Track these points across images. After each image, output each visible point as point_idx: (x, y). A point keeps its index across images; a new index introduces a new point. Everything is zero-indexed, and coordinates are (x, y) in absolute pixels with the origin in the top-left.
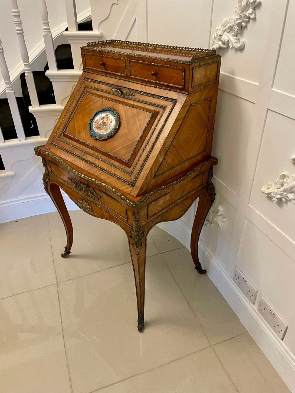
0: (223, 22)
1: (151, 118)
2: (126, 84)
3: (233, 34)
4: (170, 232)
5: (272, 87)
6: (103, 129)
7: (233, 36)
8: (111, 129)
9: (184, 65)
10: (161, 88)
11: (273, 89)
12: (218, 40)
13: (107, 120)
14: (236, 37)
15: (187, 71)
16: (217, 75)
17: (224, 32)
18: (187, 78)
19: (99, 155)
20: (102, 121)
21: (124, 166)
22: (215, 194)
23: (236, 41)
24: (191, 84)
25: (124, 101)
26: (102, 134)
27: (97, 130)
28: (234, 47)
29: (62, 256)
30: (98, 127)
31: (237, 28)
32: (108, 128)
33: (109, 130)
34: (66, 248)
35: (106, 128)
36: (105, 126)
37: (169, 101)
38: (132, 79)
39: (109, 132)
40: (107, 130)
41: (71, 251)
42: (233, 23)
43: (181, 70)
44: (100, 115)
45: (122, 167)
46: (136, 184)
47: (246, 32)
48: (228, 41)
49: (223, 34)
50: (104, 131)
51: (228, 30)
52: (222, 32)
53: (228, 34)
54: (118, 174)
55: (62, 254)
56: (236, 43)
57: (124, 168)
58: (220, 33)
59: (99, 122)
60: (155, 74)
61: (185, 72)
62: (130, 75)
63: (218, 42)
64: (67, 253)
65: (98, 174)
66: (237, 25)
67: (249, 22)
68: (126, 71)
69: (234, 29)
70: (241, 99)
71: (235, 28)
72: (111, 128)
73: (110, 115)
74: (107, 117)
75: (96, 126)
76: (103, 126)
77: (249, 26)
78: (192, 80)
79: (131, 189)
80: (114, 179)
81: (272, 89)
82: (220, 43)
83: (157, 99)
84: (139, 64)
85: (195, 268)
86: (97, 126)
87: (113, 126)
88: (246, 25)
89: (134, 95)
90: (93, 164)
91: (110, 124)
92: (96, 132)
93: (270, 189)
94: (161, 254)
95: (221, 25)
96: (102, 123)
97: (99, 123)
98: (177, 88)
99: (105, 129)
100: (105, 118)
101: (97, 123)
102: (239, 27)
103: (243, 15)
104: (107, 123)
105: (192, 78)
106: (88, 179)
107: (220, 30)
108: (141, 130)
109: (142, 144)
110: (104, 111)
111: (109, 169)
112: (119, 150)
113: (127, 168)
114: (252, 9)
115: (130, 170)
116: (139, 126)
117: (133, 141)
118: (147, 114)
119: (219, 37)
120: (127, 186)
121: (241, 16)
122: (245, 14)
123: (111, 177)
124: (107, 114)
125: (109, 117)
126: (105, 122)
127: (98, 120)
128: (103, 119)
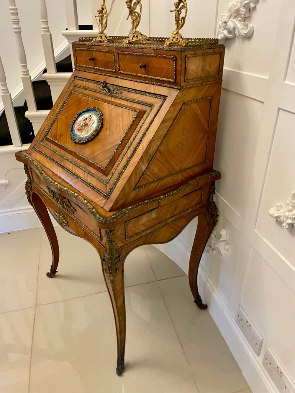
0: (228, 6)
1: (136, 118)
2: (115, 80)
3: (240, 18)
4: (171, 257)
5: (285, 80)
6: (84, 131)
7: (240, 21)
9: (175, 53)
10: (151, 84)
11: (286, 82)
12: (222, 29)
13: (90, 121)
14: (242, 23)
15: (179, 59)
16: (219, 68)
17: (230, 18)
18: (179, 68)
19: (77, 160)
20: (84, 121)
21: (101, 174)
22: (218, 215)
23: (242, 27)
24: (184, 76)
25: (111, 100)
26: (82, 136)
27: (78, 132)
28: (240, 34)
29: (49, 275)
30: (79, 128)
31: (244, 10)
32: (90, 129)
34: (52, 266)
35: (87, 130)
36: (86, 128)
37: (158, 98)
38: (121, 75)
39: (90, 134)
41: (57, 270)
42: (240, 5)
43: (171, 59)
44: (84, 116)
45: (99, 176)
46: (111, 196)
47: (255, 16)
48: (234, 28)
49: (229, 20)
50: (84, 133)
51: (234, 15)
52: (228, 19)
53: (234, 20)
54: (93, 184)
55: (48, 273)
56: (243, 30)
57: (101, 176)
58: (225, 19)
59: (81, 123)
60: (144, 66)
61: (176, 61)
62: (119, 70)
63: (223, 31)
64: (53, 273)
66: (244, 6)
68: (115, 66)
69: (240, 12)
70: (249, 99)
71: (242, 10)
72: (92, 130)
73: (93, 115)
74: (90, 118)
77: (258, 7)
78: (185, 72)
79: (105, 201)
80: (88, 188)
81: (284, 82)
82: (225, 32)
83: (145, 96)
84: (128, 56)
85: (194, 301)
87: (94, 127)
88: (255, 6)
89: (122, 93)
90: (69, 171)
91: (92, 126)
92: (77, 134)
93: (280, 211)
94: (157, 282)
95: (227, 11)
96: (83, 125)
97: (81, 124)
98: (168, 82)
99: (86, 131)
100: (88, 118)
101: (79, 124)
102: (246, 9)
104: (88, 125)
105: (185, 69)
106: (61, 188)
107: (225, 16)
108: (123, 132)
109: (124, 149)
110: (87, 111)
111: (85, 177)
112: (97, 155)
113: (104, 176)
115: (107, 178)
116: (122, 127)
117: (114, 145)
118: (132, 114)
119: (224, 25)
120: (102, 198)
123: (86, 187)
124: (90, 114)
125: (92, 118)
126: (87, 123)
127: (81, 121)
128: (86, 120)
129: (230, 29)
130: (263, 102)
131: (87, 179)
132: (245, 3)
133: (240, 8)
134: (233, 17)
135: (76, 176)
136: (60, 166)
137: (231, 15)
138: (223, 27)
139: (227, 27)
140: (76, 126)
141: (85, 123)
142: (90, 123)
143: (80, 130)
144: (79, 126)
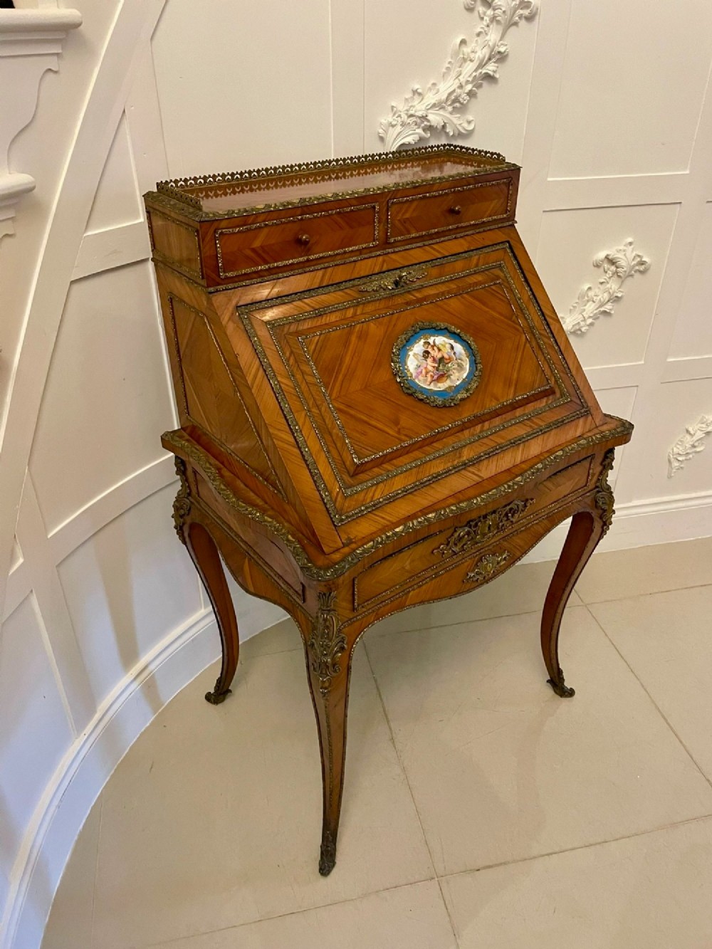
5: (547, 176)
6: (451, 372)
8: (466, 359)
9: (511, 173)
10: (465, 236)
12: (415, 127)
13: (439, 350)
17: (429, 109)
19: (483, 426)
20: (429, 360)
21: (544, 400)
23: (461, 121)
25: (415, 298)
26: (458, 383)
27: (439, 385)
28: (457, 133)
30: (436, 377)
32: (459, 361)
33: (464, 364)
35: (456, 366)
36: (449, 365)
37: (495, 250)
38: (396, 244)
39: (469, 367)
40: (461, 367)
43: (505, 183)
44: (411, 353)
46: (589, 405)
48: (444, 127)
49: (428, 113)
50: (457, 374)
52: (424, 111)
53: (441, 112)
54: (553, 419)
56: (462, 125)
57: (546, 402)
58: (421, 112)
59: (426, 368)
61: (512, 184)
62: (391, 237)
63: (415, 130)
65: (520, 455)
66: (467, 93)
67: (482, 85)
68: (378, 233)
71: (464, 98)
72: (463, 358)
73: (432, 338)
74: (433, 347)
75: (429, 379)
76: (445, 366)
77: (480, 92)
79: (590, 418)
80: (553, 431)
82: (420, 131)
83: (473, 258)
84: (415, 204)
86: (432, 377)
87: (463, 352)
89: (428, 274)
91: (455, 353)
96: (436, 365)
97: (430, 368)
98: (498, 221)
99: (454, 369)
100: (430, 350)
101: (424, 372)
103: (477, 75)
104: (446, 356)
107: (415, 106)
108: (513, 322)
111: (531, 426)
112: (517, 381)
113: (551, 397)
114: (495, 62)
115: (558, 395)
116: (502, 318)
117: (522, 347)
118: (493, 290)
119: (419, 121)
120: (581, 421)
121: (475, 76)
122: (483, 72)
123: (546, 435)
124: (423, 341)
125: (437, 343)
126: (439, 356)
127: (419, 366)
128: (430, 355)
129: (437, 127)
131: (536, 424)
132: (469, 87)
133: (460, 96)
134: (437, 109)
135: (515, 443)
136: (465, 465)
137: (434, 105)
138: (416, 124)
139: (428, 124)
140: (419, 381)
141: (434, 360)
142: (446, 352)
143: (441, 377)
144: (429, 375)
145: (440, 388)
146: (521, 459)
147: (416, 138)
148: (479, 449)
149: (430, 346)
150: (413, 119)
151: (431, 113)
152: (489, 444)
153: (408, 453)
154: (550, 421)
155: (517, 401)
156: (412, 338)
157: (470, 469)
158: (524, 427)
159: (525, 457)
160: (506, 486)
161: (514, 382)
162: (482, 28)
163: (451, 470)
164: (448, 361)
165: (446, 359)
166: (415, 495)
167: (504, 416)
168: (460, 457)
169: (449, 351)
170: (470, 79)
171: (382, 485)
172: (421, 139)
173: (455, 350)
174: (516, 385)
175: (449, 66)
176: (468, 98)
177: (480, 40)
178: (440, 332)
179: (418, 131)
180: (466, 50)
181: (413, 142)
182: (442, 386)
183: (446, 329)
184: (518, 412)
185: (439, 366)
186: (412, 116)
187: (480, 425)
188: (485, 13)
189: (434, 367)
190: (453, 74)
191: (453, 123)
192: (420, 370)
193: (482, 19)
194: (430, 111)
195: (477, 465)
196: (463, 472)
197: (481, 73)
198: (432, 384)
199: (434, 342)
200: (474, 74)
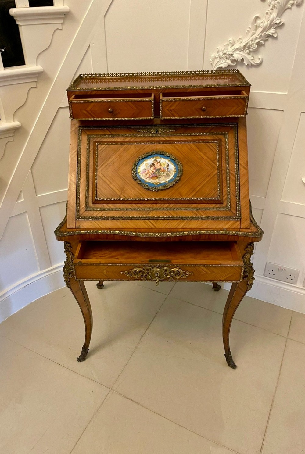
0: (230, 42)
1: (219, 147)
6: (161, 176)
7: (248, 53)
8: (174, 173)
13: (160, 165)
14: (252, 55)
19: (169, 205)
21: (214, 205)
23: (253, 58)
25: (165, 140)
26: (162, 182)
27: (152, 180)
28: (250, 64)
30: (151, 176)
32: (168, 173)
33: (171, 175)
35: (165, 174)
36: (162, 173)
39: (173, 177)
40: (168, 175)
42: (251, 42)
44: (145, 163)
46: (242, 216)
48: (243, 60)
49: (233, 53)
50: (164, 178)
51: (241, 49)
52: (232, 51)
53: (241, 53)
54: (213, 215)
56: (253, 60)
57: (214, 206)
58: (229, 52)
59: (148, 171)
65: (182, 225)
66: (256, 44)
67: (267, 40)
69: (252, 47)
71: (254, 46)
72: (172, 172)
73: (160, 159)
74: (158, 163)
75: (148, 176)
76: (159, 173)
77: (267, 44)
79: (239, 222)
80: (209, 221)
82: (229, 62)
86: (150, 175)
87: (173, 169)
88: (264, 43)
89: (177, 130)
90: (169, 217)
91: (168, 169)
92: (152, 182)
96: (155, 171)
99: (163, 175)
100: (155, 164)
101: (146, 172)
103: (263, 35)
104: (162, 169)
107: (228, 49)
108: (214, 163)
110: (147, 157)
111: (196, 214)
112: (198, 191)
113: (219, 205)
114: (274, 29)
115: (224, 205)
116: (208, 159)
117: (212, 176)
118: (211, 145)
119: (228, 56)
120: (232, 222)
121: (261, 35)
122: (267, 33)
123: (204, 221)
124: (154, 159)
125: (161, 162)
126: (159, 168)
127: (146, 169)
128: (154, 166)
129: (237, 60)
130: (283, 111)
131: (201, 215)
132: (257, 41)
133: (252, 45)
134: (239, 51)
135: (183, 219)
136: (149, 219)
137: (237, 49)
138: (227, 58)
139: (233, 58)
140: (142, 175)
141: (155, 168)
142: (163, 167)
143: (154, 177)
144: (148, 175)
145: (151, 181)
146: (183, 226)
147: (226, 65)
148: (160, 214)
149: (156, 162)
150: (225, 55)
151: (235, 53)
152: (167, 214)
153: (123, 204)
154: (210, 215)
155: (193, 200)
156: (149, 156)
157: (151, 221)
158: (192, 213)
159: (185, 227)
160: (160, 234)
161: (196, 191)
162: (269, 10)
163: (139, 218)
164: (162, 171)
165: (162, 170)
166: (117, 221)
167: (184, 205)
168: (148, 214)
169: (166, 167)
170: (258, 37)
171: (104, 212)
172: (229, 66)
173: (169, 167)
174: (197, 192)
175: (249, 29)
176: (256, 46)
177: (267, 16)
178: (165, 157)
179: (227, 61)
180: (259, 21)
181: (224, 67)
182: (152, 181)
183: (169, 156)
184: (193, 206)
185: (156, 172)
186: (225, 54)
187: (168, 204)
188: (270, 3)
189: (153, 172)
190: (251, 34)
191: (247, 59)
192: (145, 171)
193: (270, 5)
194: (235, 52)
195: (156, 220)
196: (147, 221)
197: (265, 34)
198: (148, 179)
199: (160, 161)
200: (261, 34)
